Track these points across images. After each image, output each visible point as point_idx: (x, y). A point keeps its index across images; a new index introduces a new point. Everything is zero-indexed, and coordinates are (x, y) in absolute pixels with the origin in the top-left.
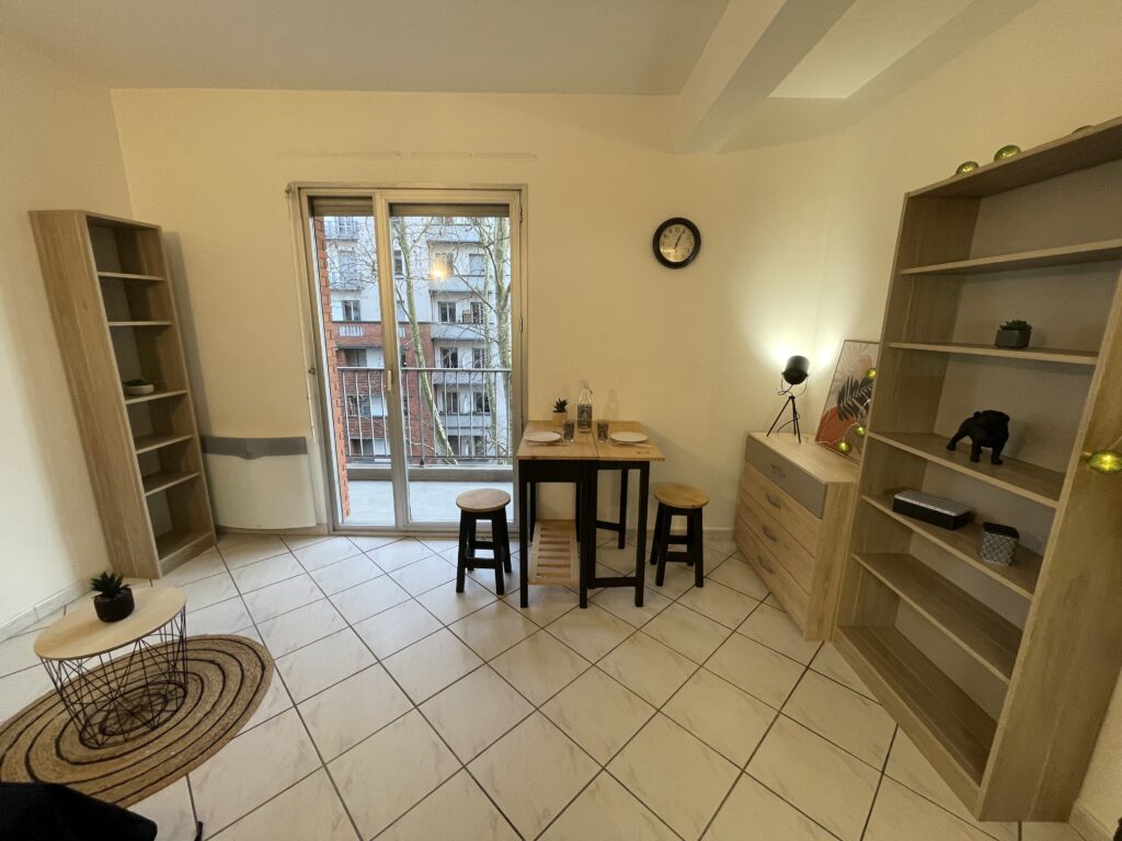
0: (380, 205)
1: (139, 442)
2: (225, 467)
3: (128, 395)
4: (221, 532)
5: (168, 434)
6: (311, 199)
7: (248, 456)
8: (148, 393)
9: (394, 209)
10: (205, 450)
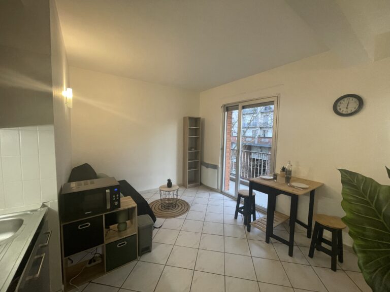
0: (240, 107)
1: (189, 160)
2: (204, 168)
3: (189, 150)
4: (201, 184)
5: (196, 159)
6: (227, 108)
7: (207, 167)
8: (193, 150)
9: (244, 107)
10: (201, 164)
